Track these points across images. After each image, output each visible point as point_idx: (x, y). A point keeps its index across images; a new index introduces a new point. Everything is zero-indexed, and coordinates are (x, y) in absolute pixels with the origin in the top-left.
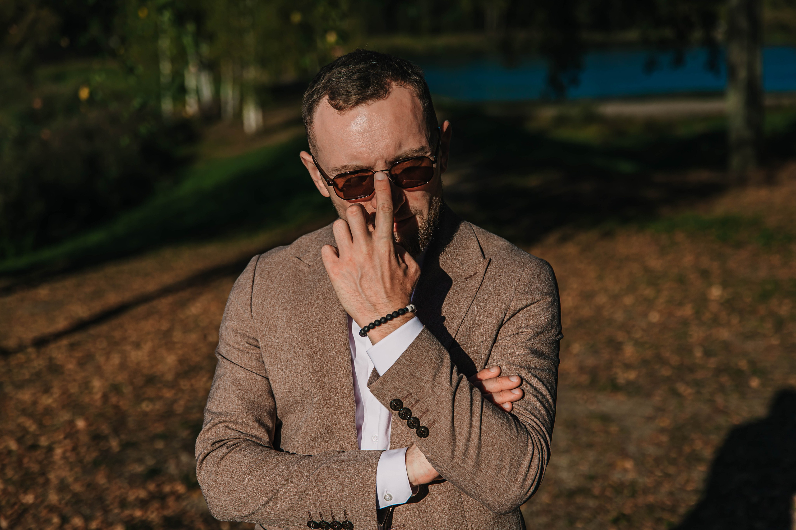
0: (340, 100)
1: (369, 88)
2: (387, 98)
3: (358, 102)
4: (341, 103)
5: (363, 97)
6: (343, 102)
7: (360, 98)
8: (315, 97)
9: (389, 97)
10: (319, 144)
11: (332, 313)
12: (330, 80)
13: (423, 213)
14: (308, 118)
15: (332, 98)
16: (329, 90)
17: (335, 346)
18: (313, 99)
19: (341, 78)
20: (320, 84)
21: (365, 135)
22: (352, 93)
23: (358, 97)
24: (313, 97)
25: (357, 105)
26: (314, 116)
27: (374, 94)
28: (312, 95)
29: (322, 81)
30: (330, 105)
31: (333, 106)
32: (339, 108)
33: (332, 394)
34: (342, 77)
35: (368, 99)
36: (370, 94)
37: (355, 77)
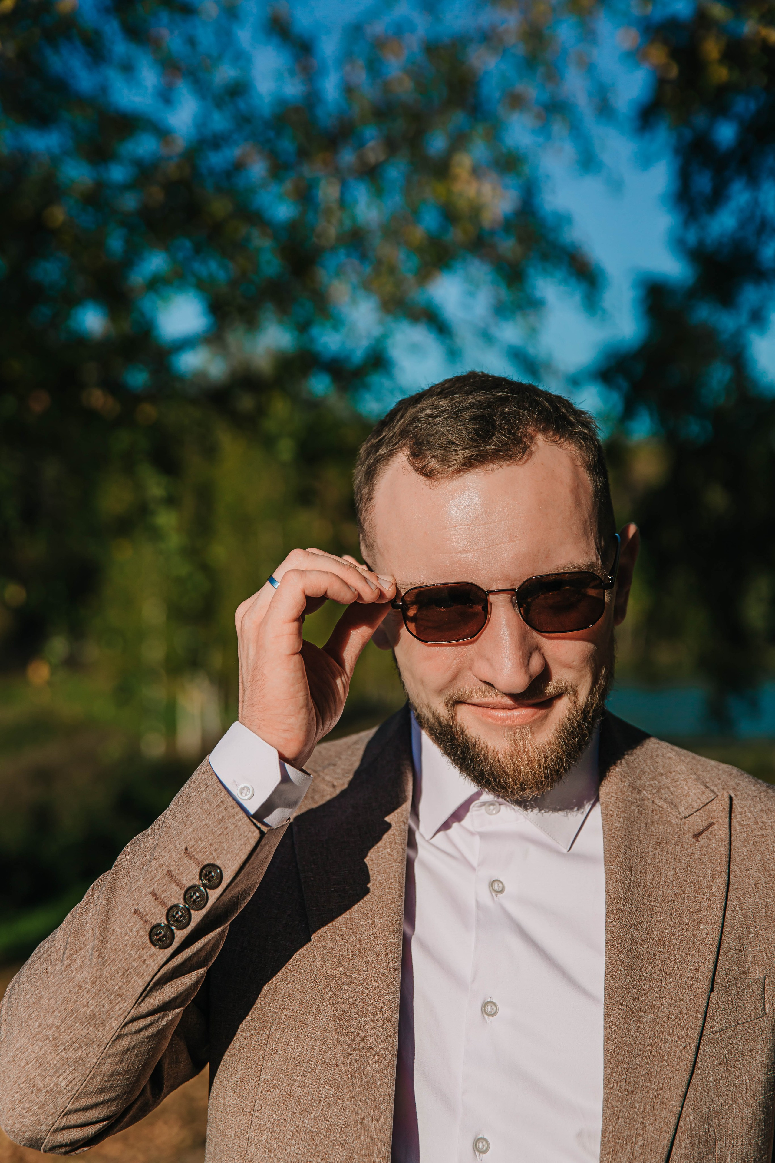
0: (433, 457)
1: (491, 437)
2: (525, 462)
3: (467, 465)
4: (434, 463)
5: (477, 455)
6: (438, 461)
7: (471, 456)
8: (383, 451)
9: (529, 461)
10: (379, 541)
11: (376, 861)
12: (415, 419)
13: (579, 692)
14: (365, 491)
15: (416, 455)
16: (411, 439)
17: (373, 923)
18: (378, 454)
19: (437, 417)
20: (394, 428)
21: (474, 530)
22: (458, 445)
23: (467, 453)
24: (377, 451)
25: (467, 469)
26: (376, 487)
27: (500, 451)
28: (377, 447)
29: (398, 422)
30: (410, 468)
31: (417, 469)
32: (428, 474)
33: (354, 1011)
34: (440, 416)
35: (488, 461)
36: (492, 449)
37: (465, 415)
